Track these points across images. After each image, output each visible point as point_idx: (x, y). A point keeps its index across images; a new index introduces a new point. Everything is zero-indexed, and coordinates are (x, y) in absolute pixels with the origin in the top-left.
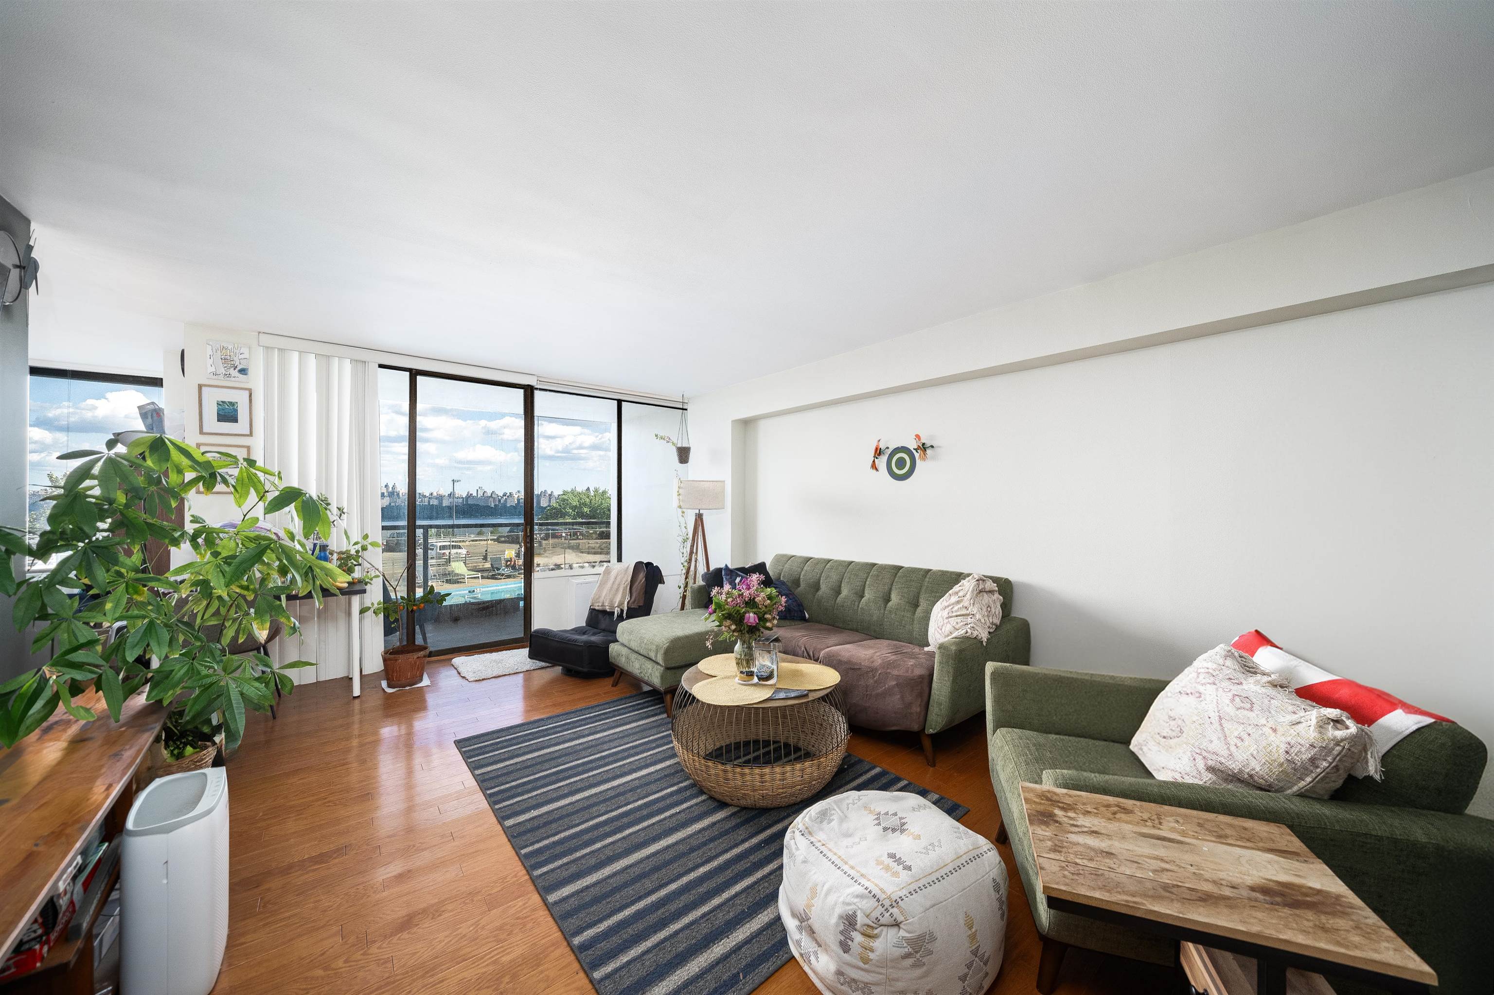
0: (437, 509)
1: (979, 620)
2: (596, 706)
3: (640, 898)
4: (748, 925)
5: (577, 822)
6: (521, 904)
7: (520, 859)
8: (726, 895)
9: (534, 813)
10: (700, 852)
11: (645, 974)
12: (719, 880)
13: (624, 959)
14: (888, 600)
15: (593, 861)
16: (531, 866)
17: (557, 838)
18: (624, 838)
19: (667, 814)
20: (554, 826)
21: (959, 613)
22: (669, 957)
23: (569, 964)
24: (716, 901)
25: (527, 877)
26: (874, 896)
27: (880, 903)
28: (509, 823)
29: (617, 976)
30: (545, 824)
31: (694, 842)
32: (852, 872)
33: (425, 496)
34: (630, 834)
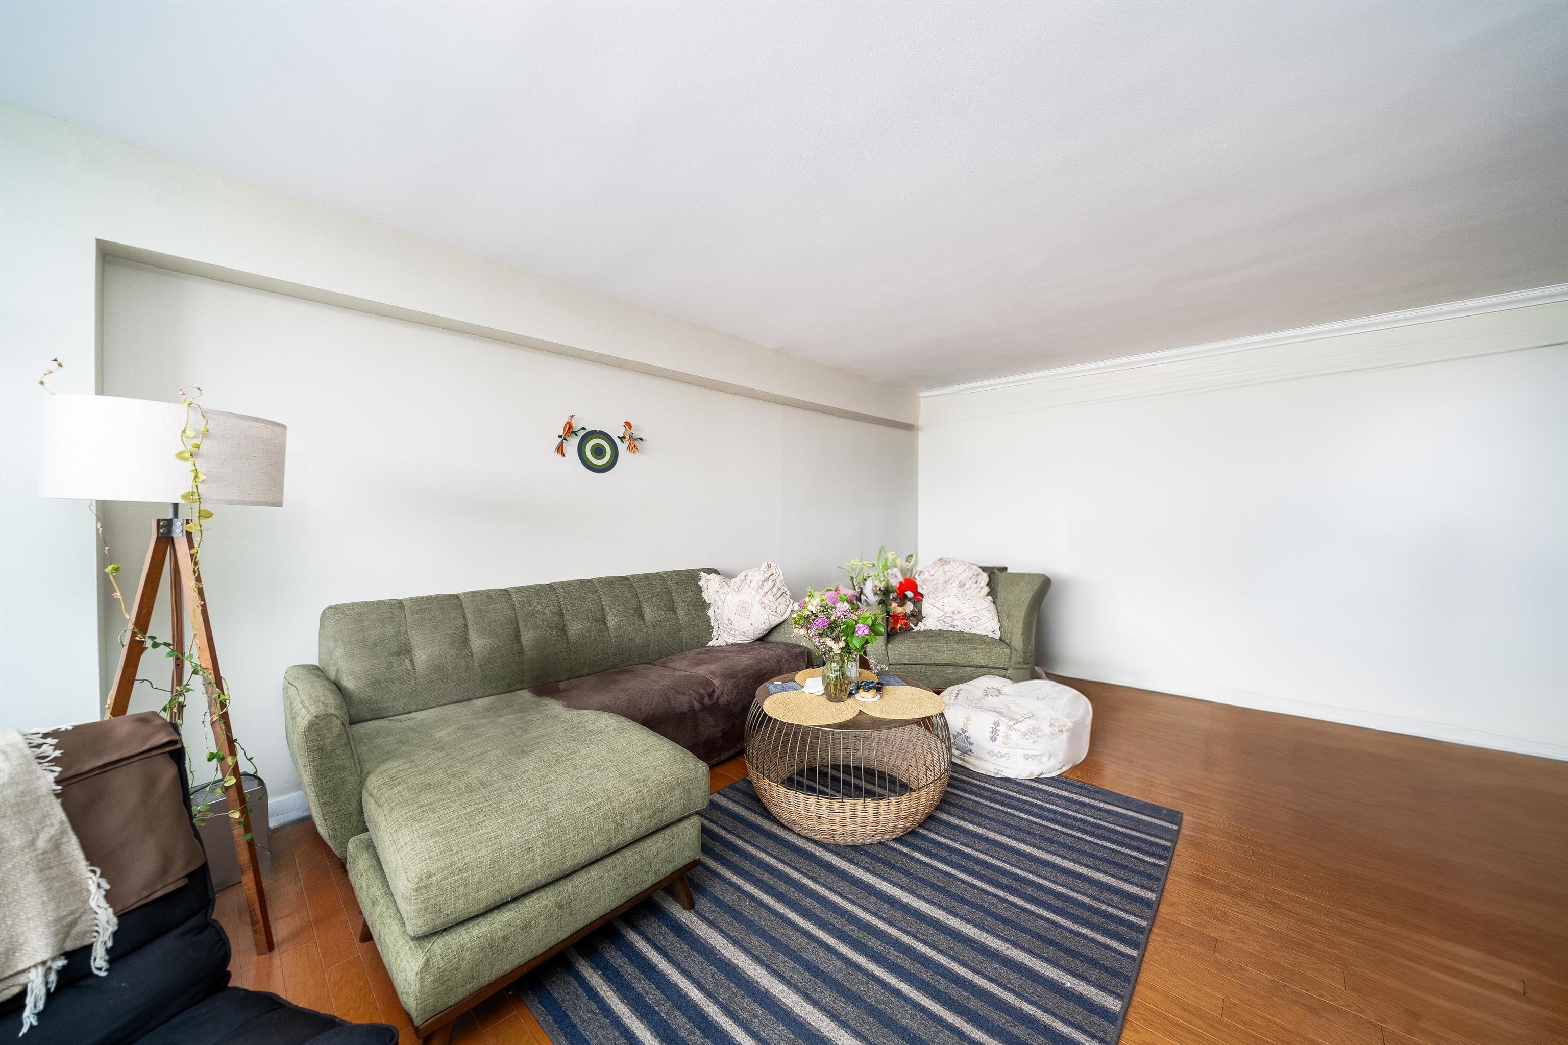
6: (1182, 918)
7: (1145, 951)
9: (1069, 982)
16: (1142, 932)
17: (1084, 931)
25: (1155, 930)
28: (1113, 1004)
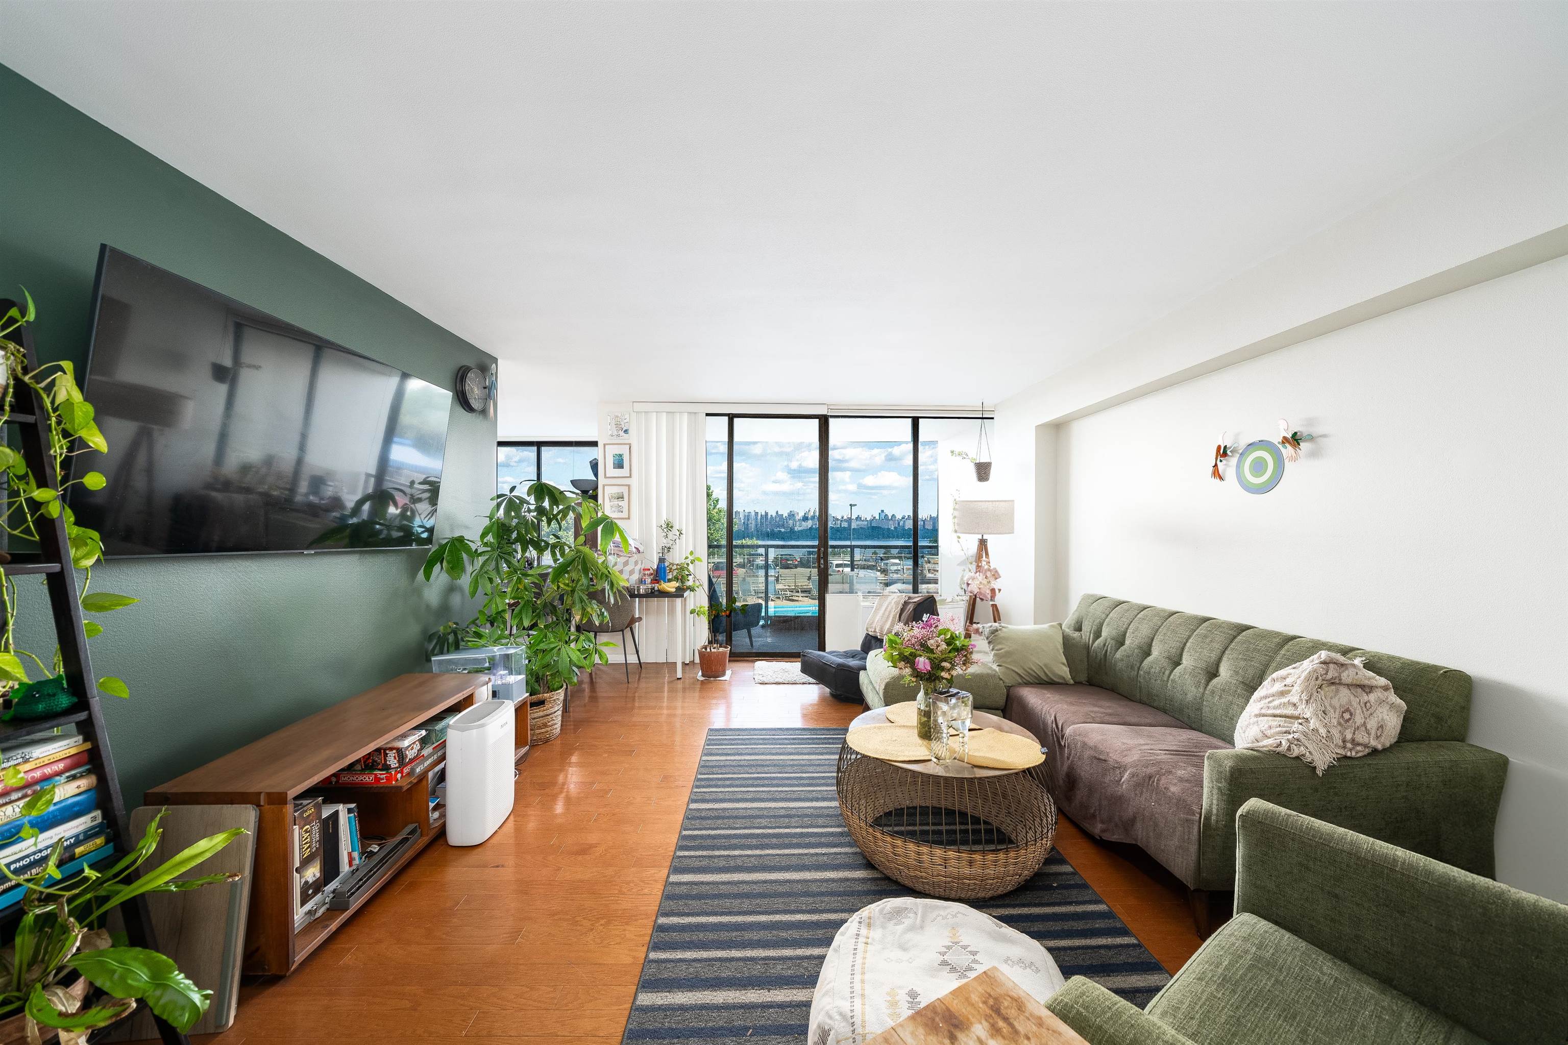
0: (843, 532)
1: (1315, 731)
2: (832, 729)
3: (730, 913)
4: (795, 992)
5: (738, 826)
7: (678, 837)
8: (800, 952)
9: (714, 806)
10: (811, 900)
11: (682, 977)
12: (806, 934)
13: (679, 955)
14: (1213, 673)
15: (722, 863)
16: (680, 846)
17: (713, 832)
18: (761, 856)
19: (812, 851)
20: (720, 822)
21: (1278, 712)
22: (710, 975)
23: (644, 935)
24: (788, 952)
25: (672, 853)
26: (853, 1024)
27: (854, 1036)
28: (694, 806)
29: (664, 965)
30: (718, 818)
31: (814, 888)
32: (857, 986)
33: (838, 519)
34: (768, 855)
